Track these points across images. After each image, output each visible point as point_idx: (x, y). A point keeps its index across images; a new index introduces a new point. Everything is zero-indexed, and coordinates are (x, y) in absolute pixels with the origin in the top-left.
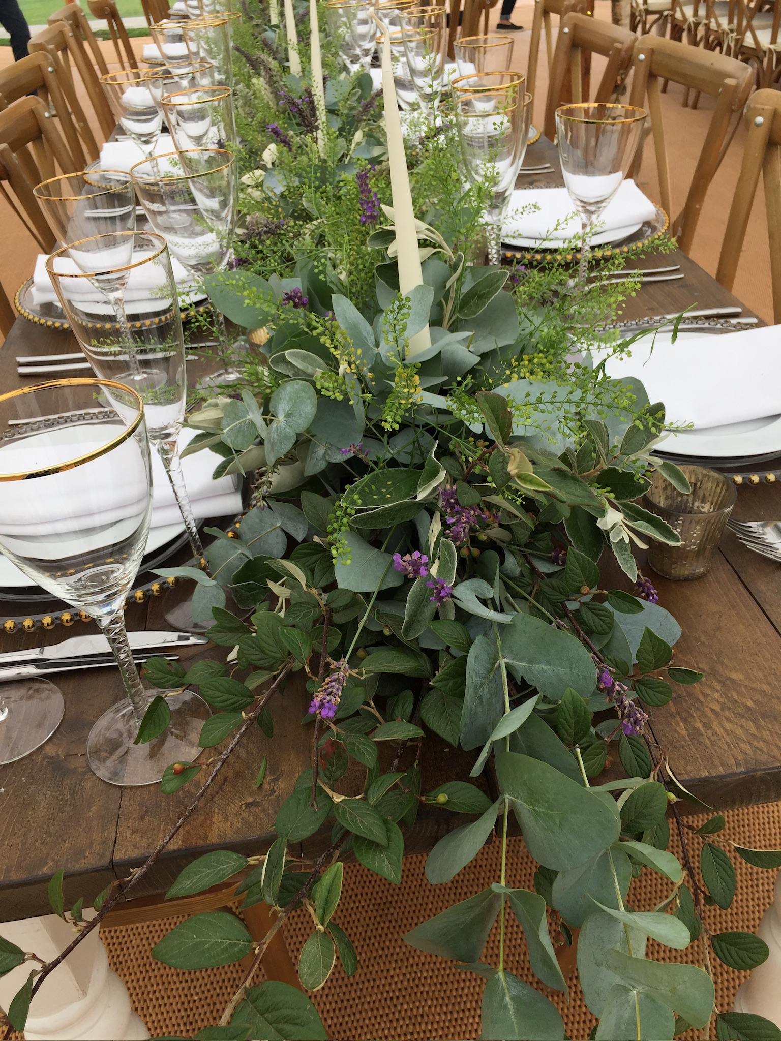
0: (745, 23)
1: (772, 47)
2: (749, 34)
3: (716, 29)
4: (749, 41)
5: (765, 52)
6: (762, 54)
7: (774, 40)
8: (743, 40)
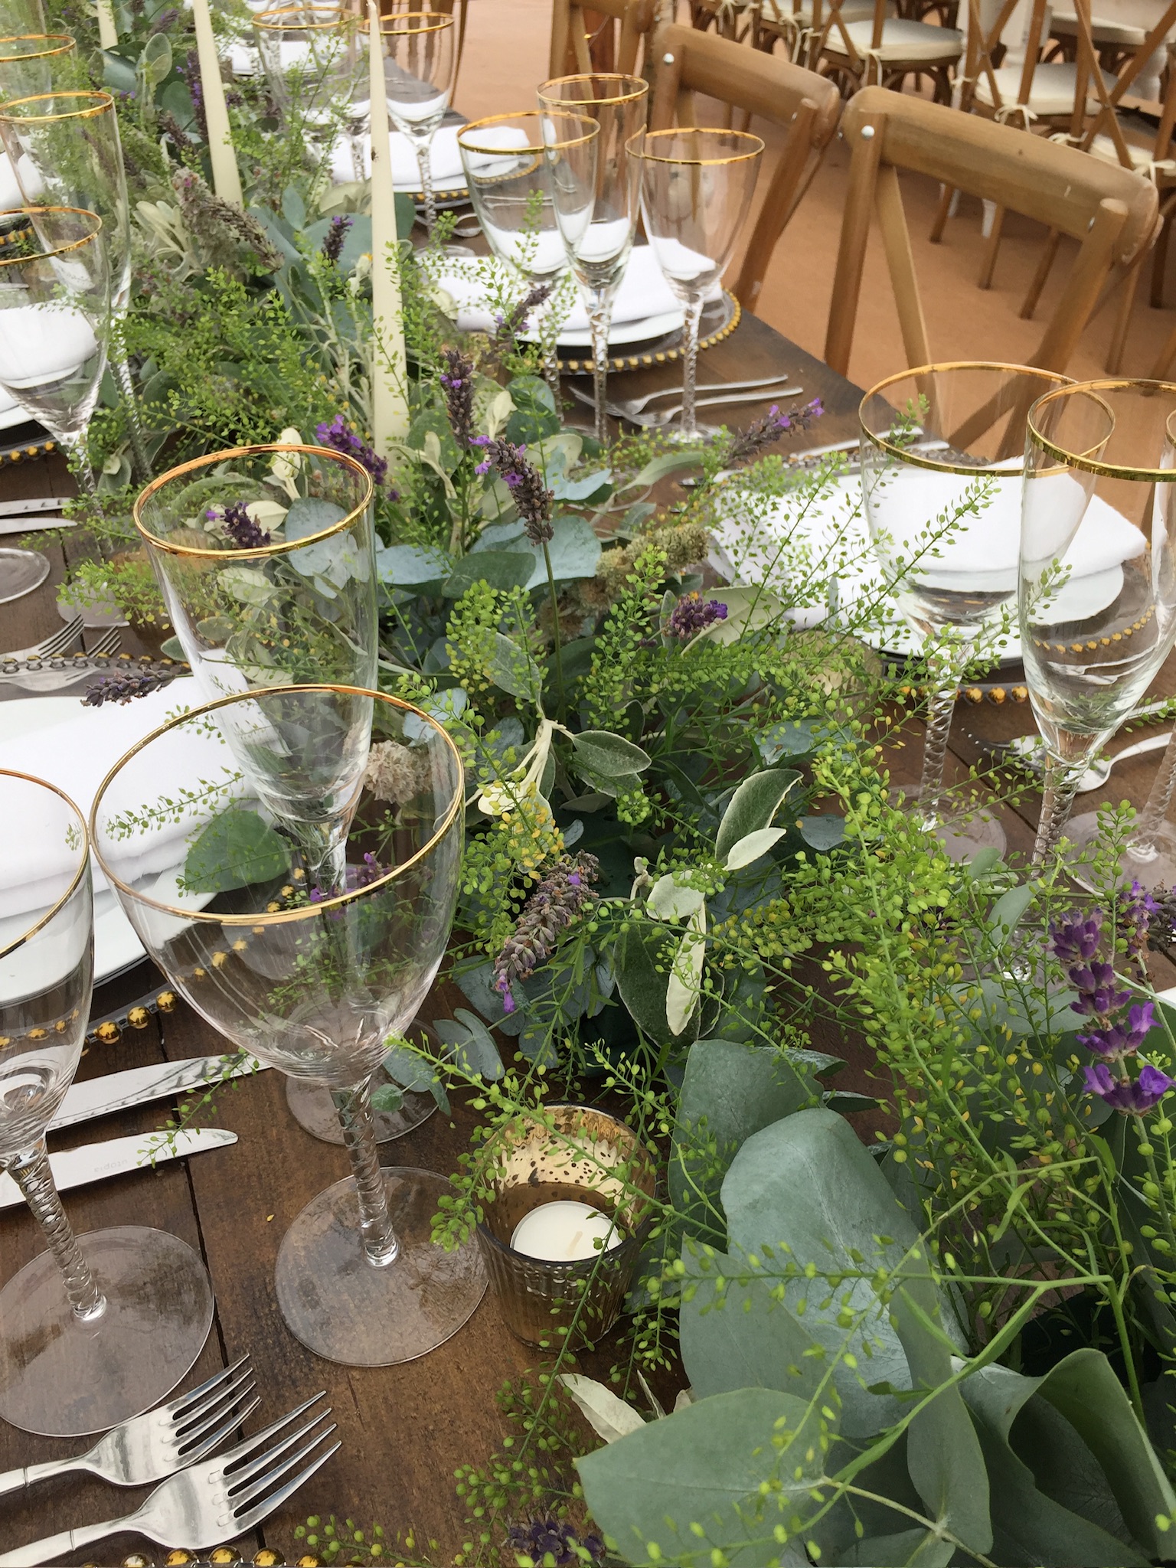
0: (826, 11)
1: (875, 53)
2: (835, 30)
3: (773, 19)
4: (835, 41)
5: (863, 61)
6: (858, 63)
7: (876, 43)
8: (825, 39)
